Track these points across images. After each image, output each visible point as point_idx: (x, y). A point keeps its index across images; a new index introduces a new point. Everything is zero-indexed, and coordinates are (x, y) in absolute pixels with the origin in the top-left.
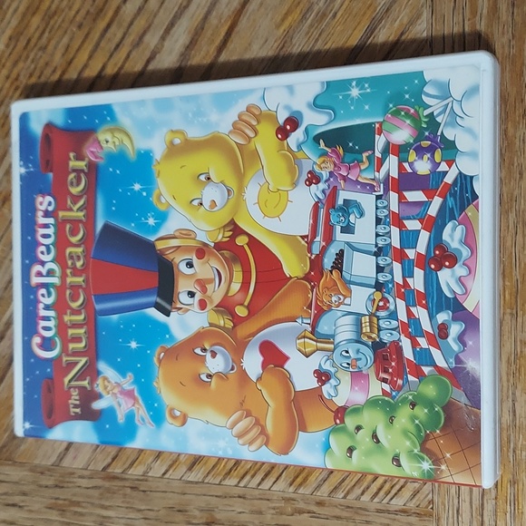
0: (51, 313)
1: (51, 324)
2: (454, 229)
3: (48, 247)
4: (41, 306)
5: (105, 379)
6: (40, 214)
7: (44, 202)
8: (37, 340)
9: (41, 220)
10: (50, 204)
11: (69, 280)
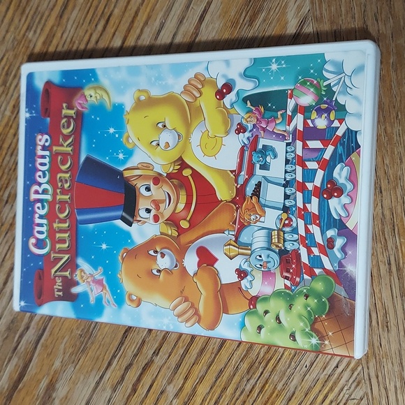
0: (44, 221)
1: (44, 229)
2: (342, 169)
3: (44, 172)
4: (37, 216)
5: (82, 271)
6: (39, 148)
7: (43, 139)
8: (33, 241)
9: (40, 153)
10: (47, 141)
11: (58, 197)
